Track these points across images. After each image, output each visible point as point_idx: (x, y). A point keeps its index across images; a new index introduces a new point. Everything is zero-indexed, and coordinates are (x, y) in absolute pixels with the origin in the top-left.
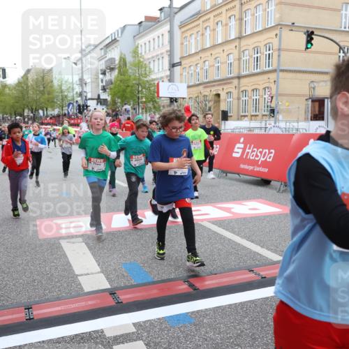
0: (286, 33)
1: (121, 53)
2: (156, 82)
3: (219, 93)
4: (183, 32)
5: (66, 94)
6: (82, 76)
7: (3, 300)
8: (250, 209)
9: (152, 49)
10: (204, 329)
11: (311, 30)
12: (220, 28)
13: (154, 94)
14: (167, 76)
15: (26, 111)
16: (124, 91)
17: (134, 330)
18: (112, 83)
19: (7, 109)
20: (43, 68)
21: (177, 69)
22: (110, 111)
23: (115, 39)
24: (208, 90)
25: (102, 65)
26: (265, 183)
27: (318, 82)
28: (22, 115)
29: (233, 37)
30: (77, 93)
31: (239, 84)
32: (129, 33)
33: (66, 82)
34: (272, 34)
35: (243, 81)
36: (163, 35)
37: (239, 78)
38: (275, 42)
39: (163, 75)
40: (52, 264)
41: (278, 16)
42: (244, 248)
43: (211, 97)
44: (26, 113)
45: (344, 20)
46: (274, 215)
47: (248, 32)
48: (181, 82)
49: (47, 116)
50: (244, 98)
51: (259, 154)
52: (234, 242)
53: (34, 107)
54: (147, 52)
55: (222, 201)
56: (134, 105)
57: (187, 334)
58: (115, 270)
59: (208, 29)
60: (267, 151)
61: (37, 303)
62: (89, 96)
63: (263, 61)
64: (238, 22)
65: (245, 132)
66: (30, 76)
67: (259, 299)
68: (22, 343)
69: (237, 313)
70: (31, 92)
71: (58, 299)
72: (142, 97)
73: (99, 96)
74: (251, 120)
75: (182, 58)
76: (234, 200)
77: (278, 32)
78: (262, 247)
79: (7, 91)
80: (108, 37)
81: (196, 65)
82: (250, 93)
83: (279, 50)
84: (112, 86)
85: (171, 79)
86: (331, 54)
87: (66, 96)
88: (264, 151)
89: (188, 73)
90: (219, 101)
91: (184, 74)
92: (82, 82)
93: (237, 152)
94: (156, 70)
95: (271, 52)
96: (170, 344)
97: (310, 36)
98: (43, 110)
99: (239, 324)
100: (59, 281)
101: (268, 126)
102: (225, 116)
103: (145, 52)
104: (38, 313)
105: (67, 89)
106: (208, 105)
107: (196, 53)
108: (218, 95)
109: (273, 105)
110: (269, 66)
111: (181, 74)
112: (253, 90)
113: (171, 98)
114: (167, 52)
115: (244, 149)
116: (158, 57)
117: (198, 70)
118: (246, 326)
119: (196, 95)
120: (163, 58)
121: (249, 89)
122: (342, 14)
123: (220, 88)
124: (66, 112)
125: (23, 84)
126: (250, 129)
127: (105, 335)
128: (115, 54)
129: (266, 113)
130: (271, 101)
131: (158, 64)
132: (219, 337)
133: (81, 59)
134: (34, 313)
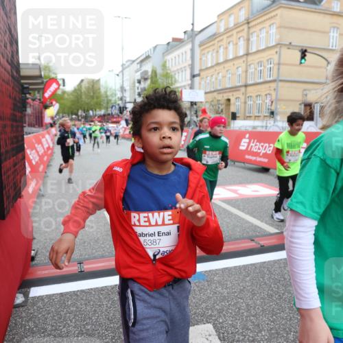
0: (284, 51)
1: (153, 67)
2: (180, 90)
3: (230, 98)
4: (202, 50)
5: (110, 98)
6: (123, 84)
8: (253, 191)
9: (177, 63)
10: (214, 285)
11: (304, 49)
12: (231, 47)
14: (189, 85)
15: (80, 111)
18: (145, 90)
19: (66, 110)
20: (93, 79)
21: (197, 79)
23: (149, 56)
24: (221, 95)
25: (138, 76)
26: (265, 170)
27: (309, 90)
28: (77, 114)
29: (241, 53)
30: (118, 98)
31: (246, 91)
32: (159, 51)
33: (111, 89)
34: (273, 51)
35: (249, 89)
36: (186, 52)
37: (246, 86)
38: (276, 58)
39: (185, 84)
41: (278, 37)
42: (247, 222)
43: (223, 101)
44: (80, 113)
45: (331, 40)
47: (254, 50)
48: (200, 89)
49: (96, 115)
50: (249, 103)
51: (261, 148)
52: (239, 217)
53: (86, 109)
54: (174, 65)
55: (230, 184)
57: (201, 289)
59: (222, 47)
60: (267, 145)
61: (87, 259)
62: (128, 100)
63: (266, 73)
64: (246, 42)
65: (250, 129)
66: (84, 85)
67: (258, 263)
68: (76, 289)
69: (241, 273)
70: (83, 97)
71: (103, 257)
74: (255, 119)
75: (201, 70)
76: (240, 183)
77: (277, 50)
79: (66, 96)
80: (143, 54)
81: (212, 76)
82: (254, 98)
83: (279, 64)
85: (192, 87)
86: (320, 67)
87: (110, 100)
88: (265, 145)
89: (205, 82)
90: (229, 105)
91: (203, 82)
92: (123, 89)
93: (243, 145)
94: (180, 80)
95: (272, 66)
97: (304, 54)
99: (242, 282)
100: (103, 244)
101: (268, 125)
102: (234, 117)
103: (172, 66)
104: (87, 267)
105: (111, 95)
106: (221, 108)
107: (212, 67)
108: (229, 100)
109: (273, 108)
110: (270, 77)
111: (200, 83)
112: (257, 96)
113: (192, 102)
114: (189, 65)
115: (249, 143)
116: (182, 70)
117: (213, 80)
118: (247, 284)
119: (212, 100)
120: (185, 70)
121: (254, 95)
122: (330, 36)
123: (231, 94)
124: (110, 112)
125: (78, 91)
126: (254, 127)
128: (148, 67)
129: (267, 114)
130: (271, 105)
131: (182, 75)
132: (225, 291)
133: (122, 71)
134: (85, 267)
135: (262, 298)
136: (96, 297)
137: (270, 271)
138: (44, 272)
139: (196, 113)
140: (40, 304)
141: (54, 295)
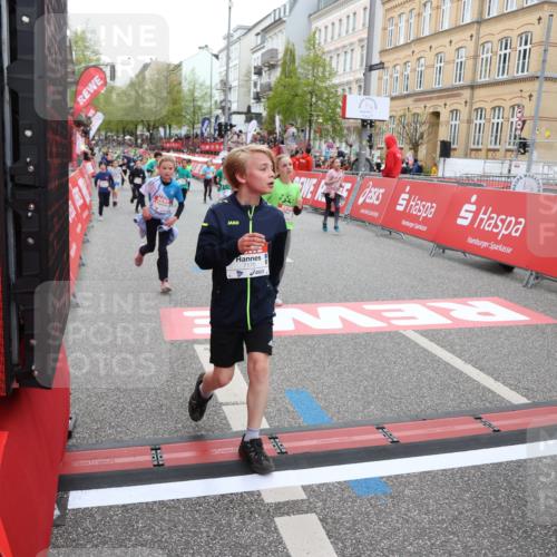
1: (288, 42)
3: (439, 110)
4: (387, 10)
5: (199, 103)
6: (227, 75)
7: (120, 432)
8: (480, 314)
9: (336, 36)
10: (405, 505)
12: (447, 5)
13: (334, 110)
14: (357, 81)
15: (140, 128)
16: (290, 103)
17: (305, 497)
18: (270, 89)
20: (168, 62)
21: (375, 74)
22: (265, 133)
23: (280, 19)
24: (422, 105)
25: (257, 59)
26: (504, 269)
28: (133, 133)
29: (468, 20)
30: (216, 102)
31: (472, 97)
33: (201, 85)
34: (533, 18)
35: (480, 93)
36: (355, 14)
37: (472, 87)
38: (537, 31)
39: (352, 78)
40: (186, 383)
42: (469, 379)
43: (425, 115)
44: (140, 130)
46: (518, 327)
47: (494, 13)
48: (378, 95)
49: (171, 137)
50: (478, 122)
51: (500, 224)
52: (452, 367)
53: (152, 124)
54: (329, 40)
55: (436, 297)
56: (303, 125)
57: (380, 511)
58: (275, 399)
59: (429, 6)
60: (512, 219)
61: (168, 442)
62: (234, 107)
63: (514, 61)
67: (488, 465)
68: (150, 499)
69: (455, 484)
72: (318, 116)
73: (249, 108)
74: (487, 157)
75: (383, 52)
76: (455, 296)
78: (496, 380)
80: (270, 15)
81: (405, 63)
82: (489, 113)
84: (271, 93)
85: (365, 89)
87: (200, 108)
88: (509, 219)
89: (391, 76)
90: (438, 124)
91: (385, 78)
92: (225, 87)
93: (465, 217)
94: (341, 71)
95: (528, 47)
96: (355, 523)
98: (165, 128)
99: (456, 501)
102: (446, 150)
105: (203, 97)
106: (420, 130)
107: (407, 45)
108: (437, 115)
109: (525, 134)
110: (523, 71)
111: (380, 79)
112: (494, 108)
113: (363, 121)
114: (362, 40)
115: (476, 214)
116: (346, 50)
117: (408, 72)
118: (466, 505)
119: (402, 113)
120: (352, 50)
121: (488, 107)
123: (441, 102)
124: (199, 132)
127: (262, 500)
128: (278, 43)
129: (511, 147)
130: (522, 129)
131: (345, 60)
132: (426, 518)
133: (227, 48)
134: (165, 456)
135: (492, 535)
136: (188, 516)
137: (509, 483)
138: (90, 463)
139: (370, 140)
140: (87, 524)
141: (111, 507)
